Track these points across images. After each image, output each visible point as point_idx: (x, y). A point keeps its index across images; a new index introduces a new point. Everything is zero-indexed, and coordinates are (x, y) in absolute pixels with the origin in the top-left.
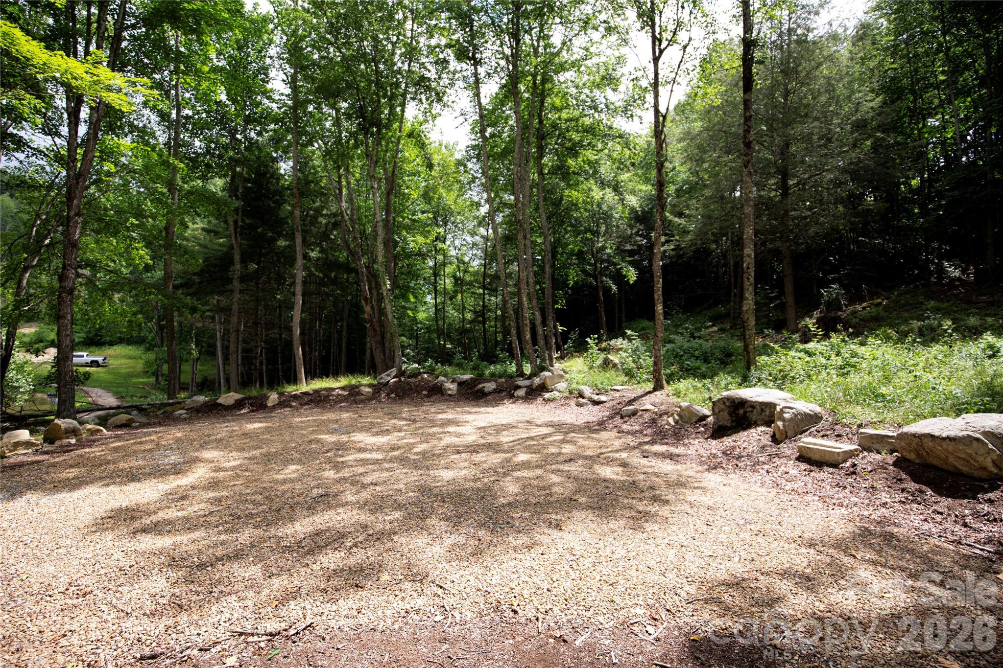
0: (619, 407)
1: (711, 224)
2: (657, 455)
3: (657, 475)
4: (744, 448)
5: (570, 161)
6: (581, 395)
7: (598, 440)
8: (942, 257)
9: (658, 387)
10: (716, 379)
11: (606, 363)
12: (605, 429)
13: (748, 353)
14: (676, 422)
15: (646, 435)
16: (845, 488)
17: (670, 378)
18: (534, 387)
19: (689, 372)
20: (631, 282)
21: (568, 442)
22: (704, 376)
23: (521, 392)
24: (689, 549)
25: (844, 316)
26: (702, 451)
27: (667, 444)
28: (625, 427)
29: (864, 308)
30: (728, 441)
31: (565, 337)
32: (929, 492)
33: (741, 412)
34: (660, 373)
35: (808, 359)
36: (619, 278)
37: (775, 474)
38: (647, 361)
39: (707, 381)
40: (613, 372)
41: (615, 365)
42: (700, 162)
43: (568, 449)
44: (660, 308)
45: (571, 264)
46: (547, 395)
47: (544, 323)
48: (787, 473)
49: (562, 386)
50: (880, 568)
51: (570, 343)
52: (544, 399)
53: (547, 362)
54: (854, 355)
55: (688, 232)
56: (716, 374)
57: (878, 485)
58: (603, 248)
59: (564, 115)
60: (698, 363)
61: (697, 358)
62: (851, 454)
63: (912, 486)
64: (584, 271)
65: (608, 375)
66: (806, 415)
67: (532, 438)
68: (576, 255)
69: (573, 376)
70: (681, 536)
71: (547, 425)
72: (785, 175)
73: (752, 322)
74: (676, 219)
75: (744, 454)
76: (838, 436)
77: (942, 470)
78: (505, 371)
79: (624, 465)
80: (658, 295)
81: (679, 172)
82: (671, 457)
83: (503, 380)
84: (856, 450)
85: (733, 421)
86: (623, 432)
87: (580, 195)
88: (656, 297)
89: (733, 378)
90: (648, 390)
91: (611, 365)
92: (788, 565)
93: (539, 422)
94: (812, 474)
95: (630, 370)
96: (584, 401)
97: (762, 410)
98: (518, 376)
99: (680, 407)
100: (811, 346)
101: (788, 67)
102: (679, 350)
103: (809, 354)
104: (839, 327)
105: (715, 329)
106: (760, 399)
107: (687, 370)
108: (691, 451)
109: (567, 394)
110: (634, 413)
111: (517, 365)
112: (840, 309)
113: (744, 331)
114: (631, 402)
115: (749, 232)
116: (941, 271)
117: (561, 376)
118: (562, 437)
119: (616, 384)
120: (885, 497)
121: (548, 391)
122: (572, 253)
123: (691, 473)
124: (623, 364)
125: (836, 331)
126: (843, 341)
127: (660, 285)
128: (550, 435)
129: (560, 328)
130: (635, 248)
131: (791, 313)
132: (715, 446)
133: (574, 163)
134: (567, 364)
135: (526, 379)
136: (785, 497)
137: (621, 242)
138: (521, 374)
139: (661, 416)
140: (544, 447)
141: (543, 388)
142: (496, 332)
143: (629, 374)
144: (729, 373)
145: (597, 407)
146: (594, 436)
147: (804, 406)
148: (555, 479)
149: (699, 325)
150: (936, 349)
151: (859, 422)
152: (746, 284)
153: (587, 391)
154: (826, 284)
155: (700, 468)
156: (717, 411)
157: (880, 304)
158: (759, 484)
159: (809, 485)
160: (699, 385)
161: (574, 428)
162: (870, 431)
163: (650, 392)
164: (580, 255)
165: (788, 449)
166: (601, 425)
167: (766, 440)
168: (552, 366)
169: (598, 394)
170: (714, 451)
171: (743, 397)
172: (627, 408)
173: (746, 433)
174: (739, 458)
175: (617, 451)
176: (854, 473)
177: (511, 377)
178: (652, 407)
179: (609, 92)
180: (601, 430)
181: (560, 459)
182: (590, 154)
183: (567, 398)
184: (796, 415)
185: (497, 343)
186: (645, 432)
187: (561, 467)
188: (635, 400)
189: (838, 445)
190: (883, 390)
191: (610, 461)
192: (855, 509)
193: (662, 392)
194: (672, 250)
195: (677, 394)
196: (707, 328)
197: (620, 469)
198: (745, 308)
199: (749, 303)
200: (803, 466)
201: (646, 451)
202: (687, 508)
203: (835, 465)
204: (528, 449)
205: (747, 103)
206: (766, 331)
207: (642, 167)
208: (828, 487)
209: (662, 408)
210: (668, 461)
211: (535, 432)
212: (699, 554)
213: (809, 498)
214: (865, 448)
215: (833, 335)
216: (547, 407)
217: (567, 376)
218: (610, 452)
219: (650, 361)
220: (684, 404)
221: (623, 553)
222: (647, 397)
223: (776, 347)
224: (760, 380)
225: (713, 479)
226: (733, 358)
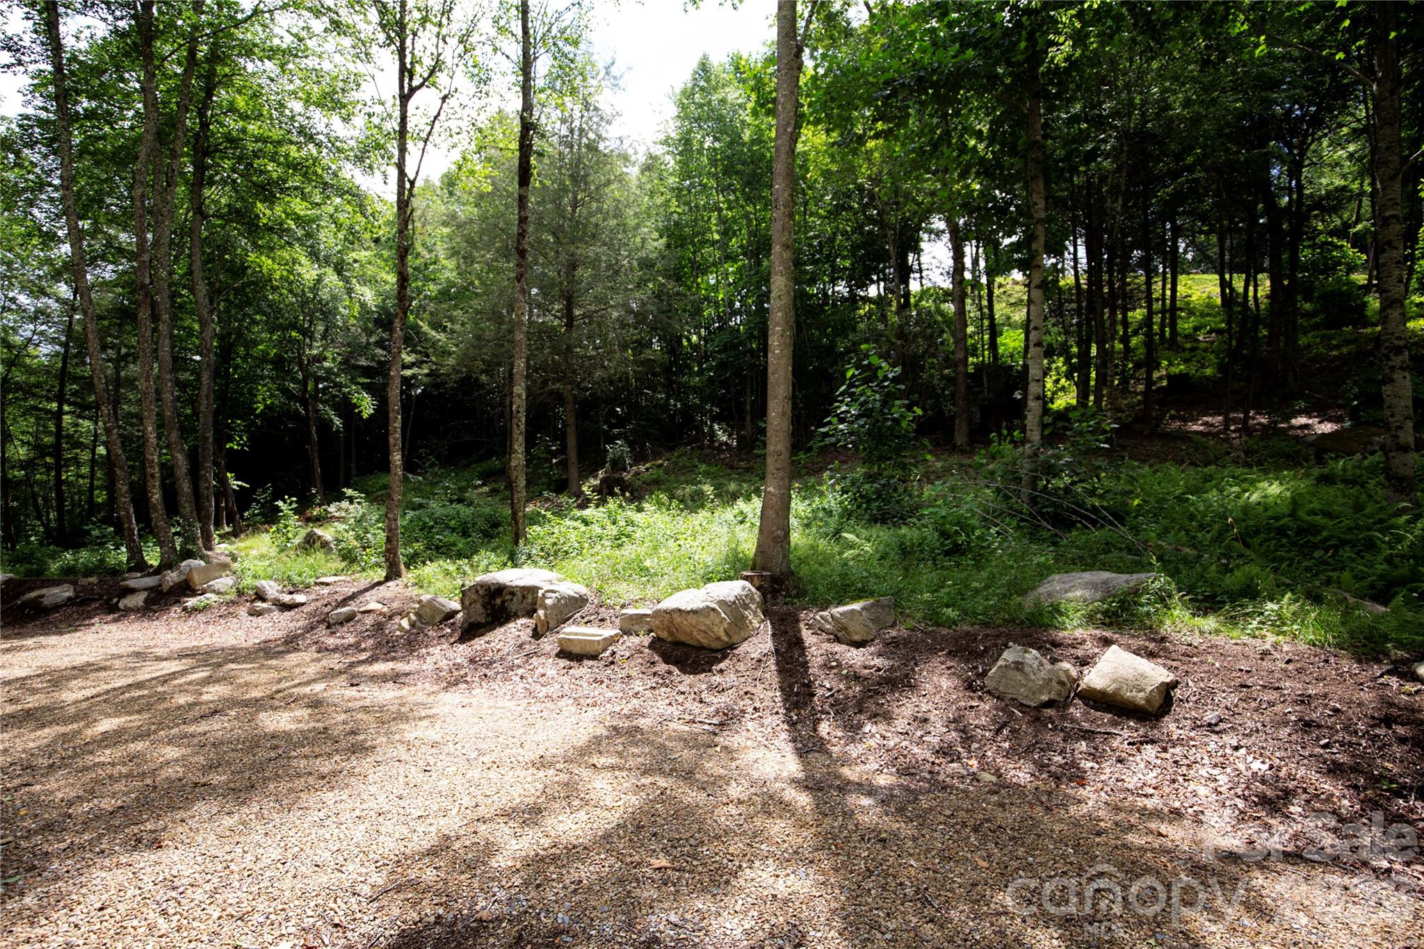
0: (326, 610)
1: (480, 348)
2: (373, 678)
3: (365, 709)
4: (499, 650)
5: (259, 205)
6: (260, 596)
7: (276, 668)
8: (714, 419)
9: (393, 574)
10: (476, 558)
11: (311, 542)
12: (296, 650)
13: (517, 522)
14: (413, 625)
15: (364, 650)
16: (602, 682)
17: (412, 560)
18: (165, 588)
19: (440, 551)
20: (365, 416)
21: (217, 681)
22: (460, 555)
23: (138, 600)
24: (389, 816)
25: (627, 477)
26: (443, 664)
27: (393, 659)
28: (331, 641)
29: (647, 469)
30: (479, 643)
31: (244, 499)
32: (676, 671)
33: (498, 601)
34: (395, 554)
35: (583, 528)
36: (346, 408)
37: (530, 680)
38: (378, 536)
39: (463, 562)
40: (320, 555)
41: (325, 545)
42: (469, 261)
43: (214, 693)
44: (397, 458)
45: (263, 377)
46: (191, 602)
47: (195, 473)
48: (543, 675)
49: (224, 582)
50: (617, 773)
51: (255, 509)
52: (185, 609)
53: (200, 542)
54: (630, 523)
55: (450, 354)
56: (476, 552)
57: (634, 673)
58: (320, 358)
59: (253, 128)
60: (453, 538)
61: (453, 530)
62: (612, 641)
63: (662, 667)
64: (285, 391)
65: (311, 560)
66: (571, 598)
67: (139, 685)
68: (272, 362)
69: (246, 564)
70: (382, 799)
71: (181, 655)
72: (570, 301)
73: (522, 482)
74: (433, 333)
75: (497, 657)
76: (602, 620)
77: (688, 645)
78: (102, 561)
79: (316, 704)
80: (395, 437)
81: (444, 268)
82: (396, 678)
83: (94, 579)
84: (616, 635)
85: (488, 615)
86: (327, 650)
87: (276, 267)
88: (391, 440)
89: (498, 556)
90: (376, 580)
91: (318, 544)
92: (518, 800)
93: (161, 652)
94: (571, 671)
95: (350, 551)
96: (265, 605)
97: (524, 597)
98: (130, 570)
99: (420, 602)
100: (589, 512)
101: (578, 173)
102: (427, 520)
103: (586, 522)
104: (617, 490)
105: (486, 489)
106: (521, 583)
107: (438, 548)
108: (428, 665)
109: (233, 597)
110: (350, 618)
111: (129, 549)
112: (625, 469)
113: (512, 494)
114: (345, 602)
115: (520, 365)
116: (712, 434)
117: (225, 566)
118: (207, 674)
119: (324, 575)
120: (637, 686)
121: (193, 593)
122: (264, 359)
123: (420, 697)
124: (339, 541)
125: (613, 494)
126: (621, 506)
127: (398, 424)
128: (183, 673)
129: (235, 484)
130: (373, 364)
131: (574, 471)
132: (462, 652)
133: (268, 212)
134: (242, 545)
135: (149, 575)
136: (539, 706)
137: (351, 352)
138: (140, 566)
139: (391, 618)
140: (162, 698)
141: (186, 588)
142: (92, 488)
143: (349, 557)
144: (493, 550)
145: (288, 615)
146: (274, 662)
147: (570, 588)
148: (172, 752)
149: (464, 484)
150: (703, 514)
151: (622, 601)
152: (516, 431)
153: (272, 589)
154: (611, 440)
155: (436, 688)
156: (467, 603)
157: (661, 465)
158: (508, 697)
159: (566, 687)
160: (452, 568)
161: (235, 655)
162: (630, 611)
163: (379, 584)
164: (278, 362)
165: (549, 644)
166: (291, 643)
167: (526, 635)
168: (210, 549)
169: (291, 593)
170: (459, 661)
171: (501, 581)
172: (339, 610)
173: (502, 630)
174: (491, 662)
175: (308, 683)
176: (612, 663)
177: (115, 572)
178: (380, 606)
179: (336, 121)
180: (289, 652)
181: (196, 712)
182: (299, 206)
183: (233, 602)
184: (559, 600)
185: (93, 507)
186: (363, 646)
187: (192, 729)
188: (353, 597)
189: (600, 631)
190: (648, 563)
191: (291, 702)
192: (608, 706)
193: (399, 581)
194: (427, 375)
195: (419, 584)
196: (476, 487)
197: (305, 713)
198: (513, 464)
199: (518, 458)
200: (563, 663)
201: (359, 675)
202: (401, 752)
203: (594, 657)
204: (124, 708)
205: (522, 201)
206: (545, 494)
207: (391, 247)
208: (585, 685)
209: (395, 605)
210: (390, 685)
211: (149, 671)
212: (402, 818)
213: (562, 703)
214: (626, 632)
215: (610, 499)
216: (190, 622)
217: (236, 566)
218: (295, 686)
219: (382, 536)
220: (426, 597)
221: (276, 854)
222: (374, 591)
223: (549, 514)
224: (529, 556)
225: (452, 699)
226: (501, 529)
